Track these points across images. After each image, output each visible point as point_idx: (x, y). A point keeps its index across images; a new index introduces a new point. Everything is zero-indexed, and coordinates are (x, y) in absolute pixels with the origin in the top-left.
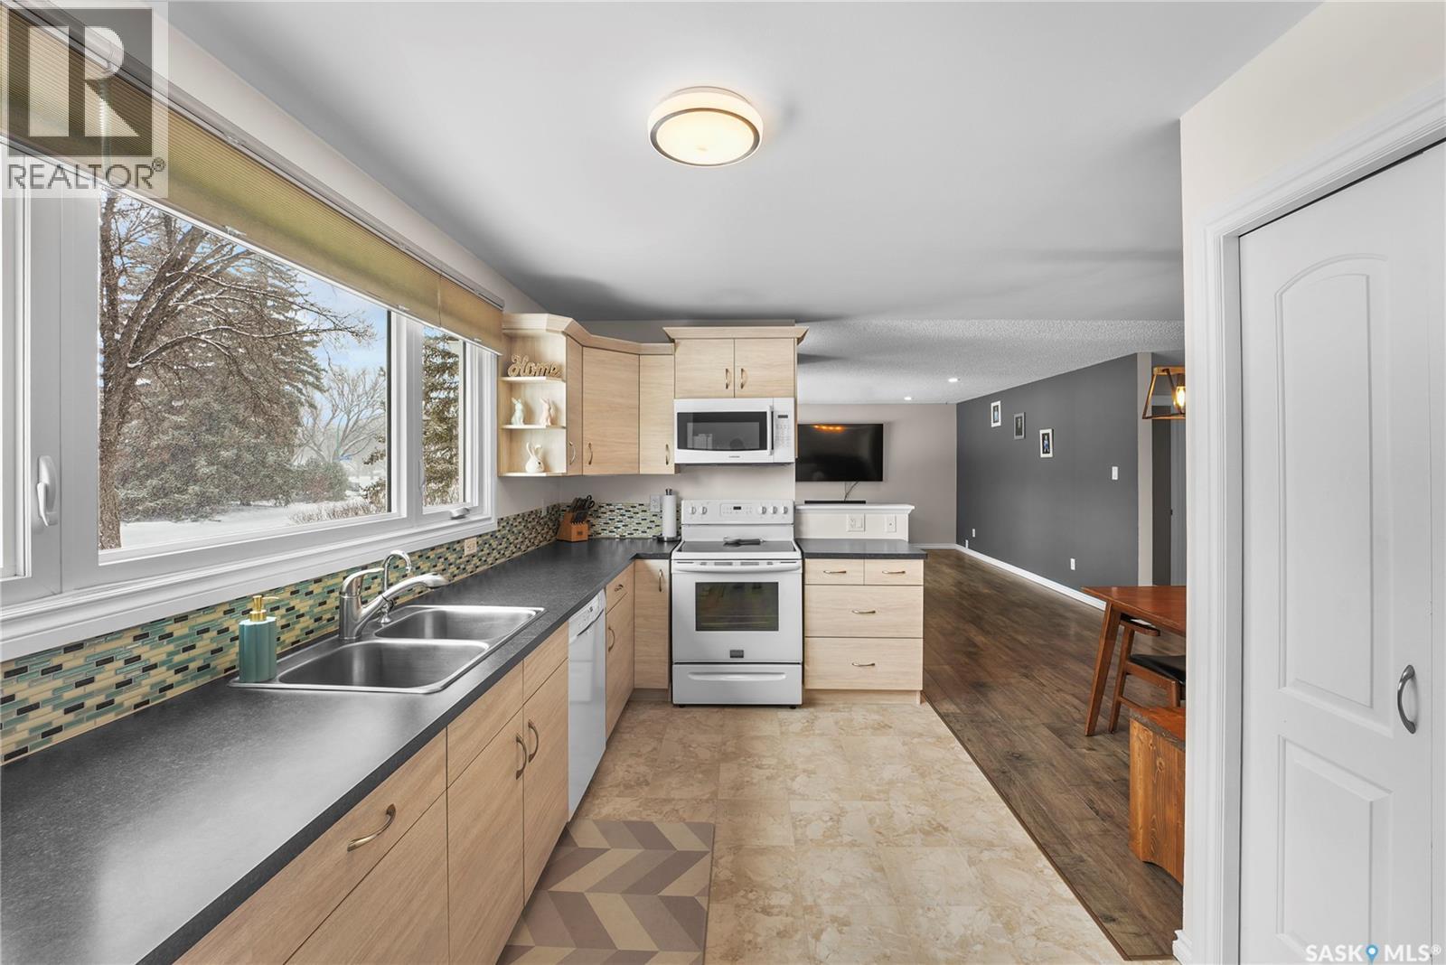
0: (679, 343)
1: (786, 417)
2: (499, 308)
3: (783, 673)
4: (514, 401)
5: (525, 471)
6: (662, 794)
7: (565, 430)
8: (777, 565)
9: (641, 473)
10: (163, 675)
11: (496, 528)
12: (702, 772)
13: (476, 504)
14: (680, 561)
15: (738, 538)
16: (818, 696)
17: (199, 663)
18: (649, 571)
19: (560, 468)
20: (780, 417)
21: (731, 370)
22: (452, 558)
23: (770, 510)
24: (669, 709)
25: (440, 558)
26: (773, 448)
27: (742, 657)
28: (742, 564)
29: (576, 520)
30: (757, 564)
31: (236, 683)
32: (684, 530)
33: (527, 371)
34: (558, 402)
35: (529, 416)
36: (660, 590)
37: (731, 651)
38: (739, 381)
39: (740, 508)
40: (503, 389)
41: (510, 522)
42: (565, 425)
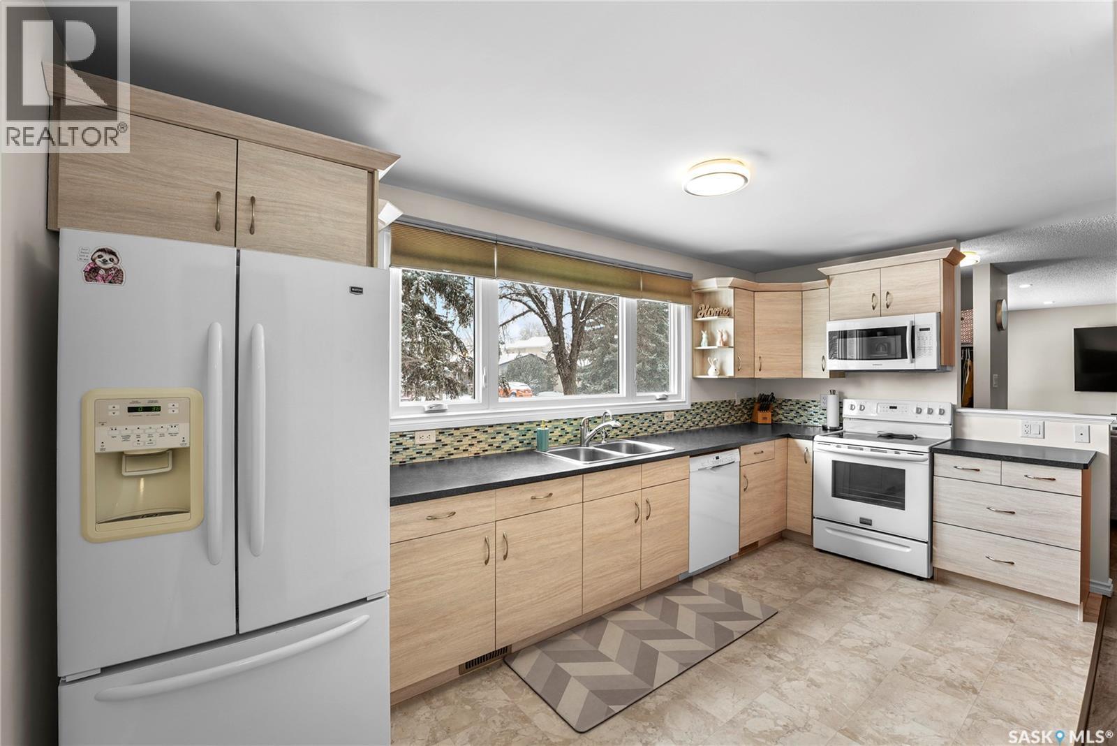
0: (832, 279)
1: (928, 329)
2: (688, 278)
3: (908, 547)
4: (702, 332)
5: (707, 375)
6: (760, 587)
7: (733, 349)
8: (904, 455)
9: (804, 377)
10: (515, 442)
11: (689, 408)
12: (798, 587)
13: (676, 393)
14: (820, 442)
15: (891, 432)
16: (952, 578)
17: (528, 442)
18: (798, 448)
19: (730, 372)
20: (921, 330)
21: (878, 295)
22: (655, 420)
23: (925, 411)
24: (810, 550)
25: (646, 419)
26: (913, 356)
27: (871, 525)
28: (872, 450)
29: (761, 409)
30: (886, 452)
31: (536, 451)
32: (845, 422)
33: (709, 313)
34: (729, 331)
35: (711, 341)
36: (806, 462)
37: (861, 518)
38: (884, 303)
39: (896, 408)
40: (697, 326)
41: (704, 406)
42: (732, 345)
